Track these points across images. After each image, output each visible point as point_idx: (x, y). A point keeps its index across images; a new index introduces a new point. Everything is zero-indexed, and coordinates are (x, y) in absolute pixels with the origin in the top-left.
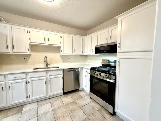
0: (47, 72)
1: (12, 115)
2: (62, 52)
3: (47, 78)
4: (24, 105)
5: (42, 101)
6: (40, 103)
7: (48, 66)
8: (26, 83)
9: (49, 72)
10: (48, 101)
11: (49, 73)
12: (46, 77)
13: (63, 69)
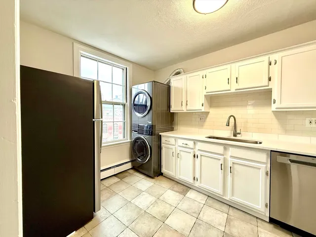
0: (226, 147)
1: (177, 192)
2: (274, 103)
3: (225, 160)
4: (191, 188)
5: (214, 200)
6: (210, 201)
7: (238, 135)
8: (194, 156)
9: (230, 148)
10: (225, 208)
11: (232, 151)
12: (223, 157)
13: (271, 151)
